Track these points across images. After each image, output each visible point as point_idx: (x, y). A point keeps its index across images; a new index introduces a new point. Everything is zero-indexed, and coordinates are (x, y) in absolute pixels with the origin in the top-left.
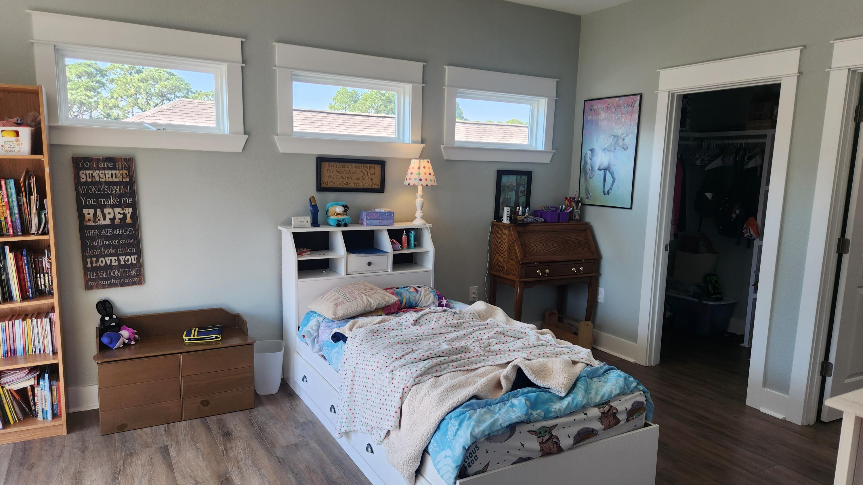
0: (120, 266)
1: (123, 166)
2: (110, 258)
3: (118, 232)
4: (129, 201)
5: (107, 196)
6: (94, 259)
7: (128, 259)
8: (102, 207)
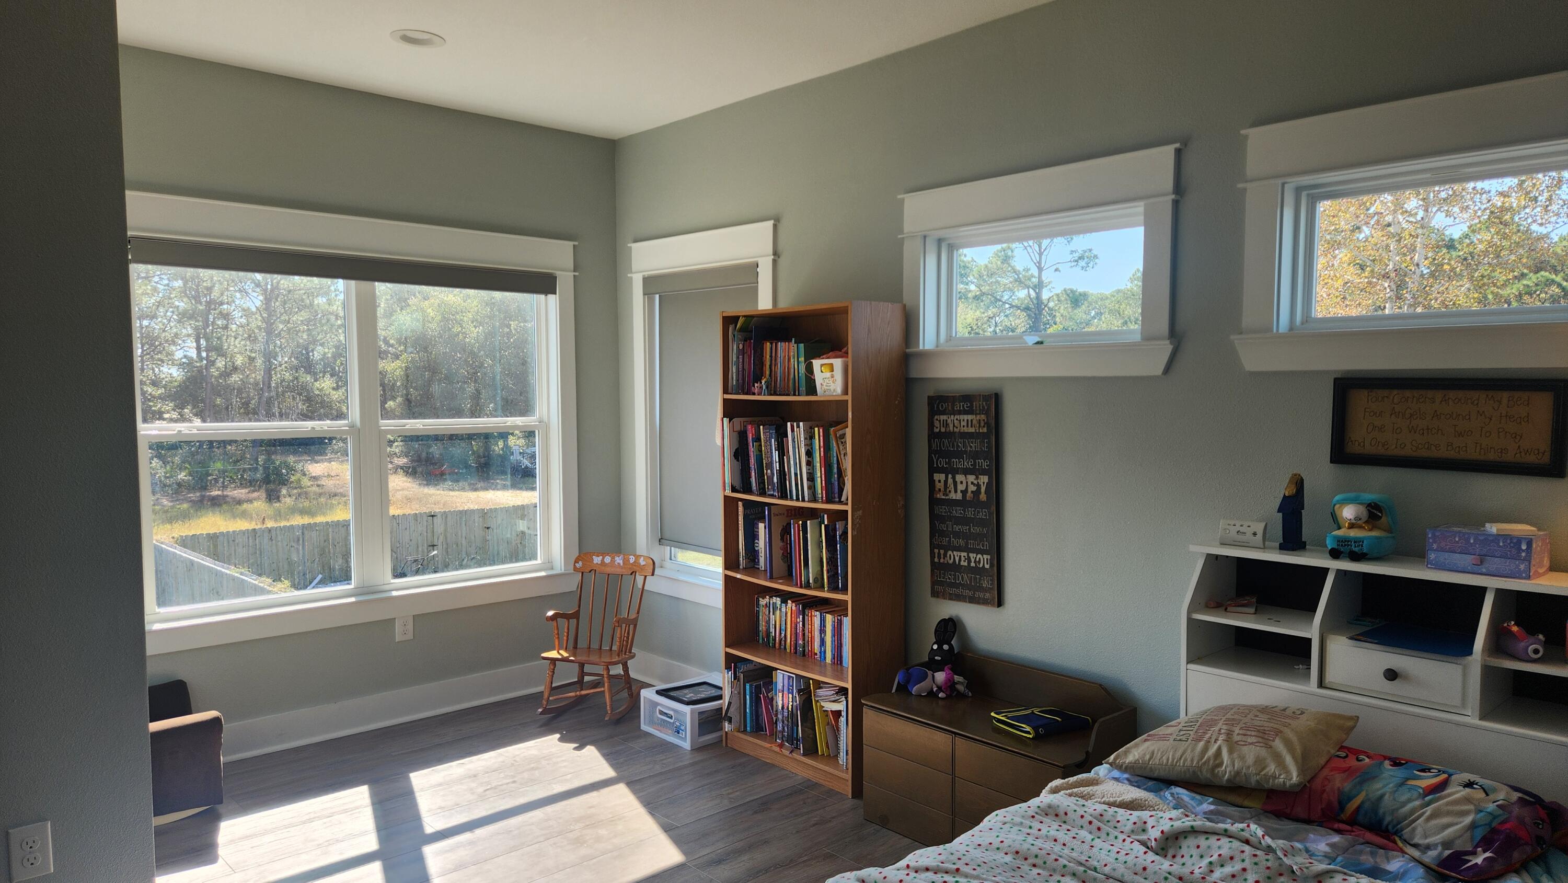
0: (969, 569)
1: (981, 408)
2: (959, 553)
3: (970, 513)
4: (985, 464)
5: (959, 455)
6: (942, 552)
7: (980, 559)
8: (955, 472)
